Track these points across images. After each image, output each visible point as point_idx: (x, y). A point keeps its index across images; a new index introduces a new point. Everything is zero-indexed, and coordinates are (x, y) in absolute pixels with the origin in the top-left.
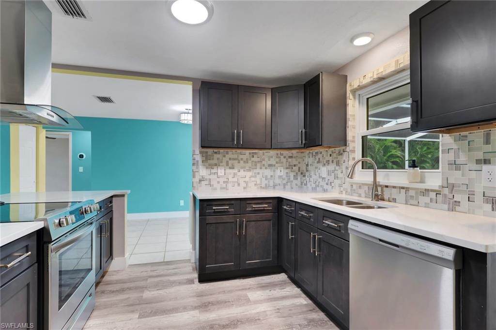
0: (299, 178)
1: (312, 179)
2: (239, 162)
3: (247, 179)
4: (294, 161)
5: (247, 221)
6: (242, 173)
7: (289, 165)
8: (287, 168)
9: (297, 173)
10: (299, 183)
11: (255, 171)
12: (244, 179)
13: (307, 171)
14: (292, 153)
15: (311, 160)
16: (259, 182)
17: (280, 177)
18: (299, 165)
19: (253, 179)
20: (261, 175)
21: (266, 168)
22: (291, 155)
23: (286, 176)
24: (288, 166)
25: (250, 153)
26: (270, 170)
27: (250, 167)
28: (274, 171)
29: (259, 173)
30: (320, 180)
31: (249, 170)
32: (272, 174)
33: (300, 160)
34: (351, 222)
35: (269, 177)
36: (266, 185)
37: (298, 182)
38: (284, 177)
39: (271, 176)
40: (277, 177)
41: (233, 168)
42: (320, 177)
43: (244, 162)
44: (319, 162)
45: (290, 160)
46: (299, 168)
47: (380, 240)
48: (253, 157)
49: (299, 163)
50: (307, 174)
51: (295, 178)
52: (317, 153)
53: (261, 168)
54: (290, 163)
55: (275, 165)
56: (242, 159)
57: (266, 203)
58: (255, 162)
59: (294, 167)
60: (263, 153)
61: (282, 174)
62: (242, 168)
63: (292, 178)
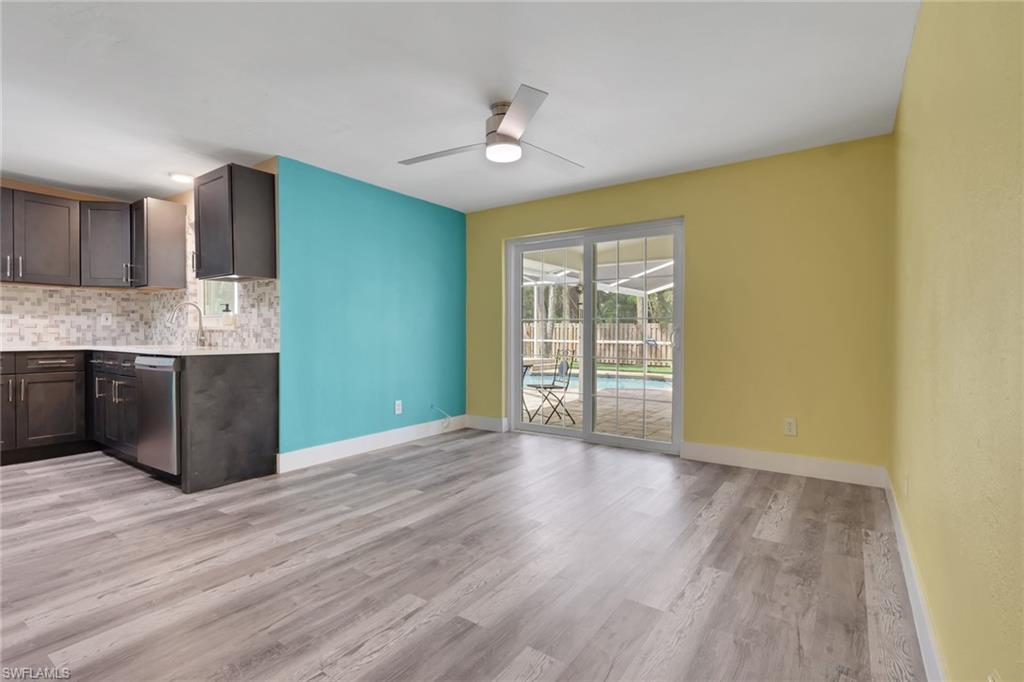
0: (141, 330)
1: (157, 330)
2: (22, 304)
3: (39, 330)
4: (132, 306)
5: (29, 383)
6: (28, 320)
7: (123, 311)
8: (118, 315)
9: (137, 324)
10: (142, 337)
11: (56, 317)
12: (35, 330)
13: (153, 319)
14: (128, 294)
15: (155, 304)
16: (63, 334)
17: (105, 328)
18: (141, 312)
19: (53, 330)
20: (68, 325)
21: (78, 314)
22: (125, 296)
23: (118, 327)
24: (120, 312)
25: (45, 291)
26: (85, 317)
27: (44, 312)
28: (95, 319)
29: (63, 322)
30: (166, 330)
31: (44, 316)
32: (90, 322)
33: (143, 305)
34: (138, 358)
35: (84, 327)
36: (78, 339)
37: (141, 335)
38: (114, 327)
39: (89, 327)
40: (99, 327)
41: (10, 313)
42: (165, 326)
43: (33, 304)
44: (164, 307)
45: (124, 304)
46: (142, 316)
47: (151, 366)
48: (51, 296)
49: (142, 308)
50: (153, 324)
51: (135, 329)
52: (162, 295)
53: (67, 314)
54: (123, 307)
55: (95, 310)
56: (28, 300)
57: (63, 359)
58: (56, 304)
59: (131, 315)
60: (72, 292)
61: (109, 323)
62: (27, 312)
63: (128, 329)
